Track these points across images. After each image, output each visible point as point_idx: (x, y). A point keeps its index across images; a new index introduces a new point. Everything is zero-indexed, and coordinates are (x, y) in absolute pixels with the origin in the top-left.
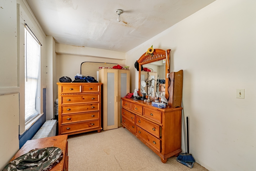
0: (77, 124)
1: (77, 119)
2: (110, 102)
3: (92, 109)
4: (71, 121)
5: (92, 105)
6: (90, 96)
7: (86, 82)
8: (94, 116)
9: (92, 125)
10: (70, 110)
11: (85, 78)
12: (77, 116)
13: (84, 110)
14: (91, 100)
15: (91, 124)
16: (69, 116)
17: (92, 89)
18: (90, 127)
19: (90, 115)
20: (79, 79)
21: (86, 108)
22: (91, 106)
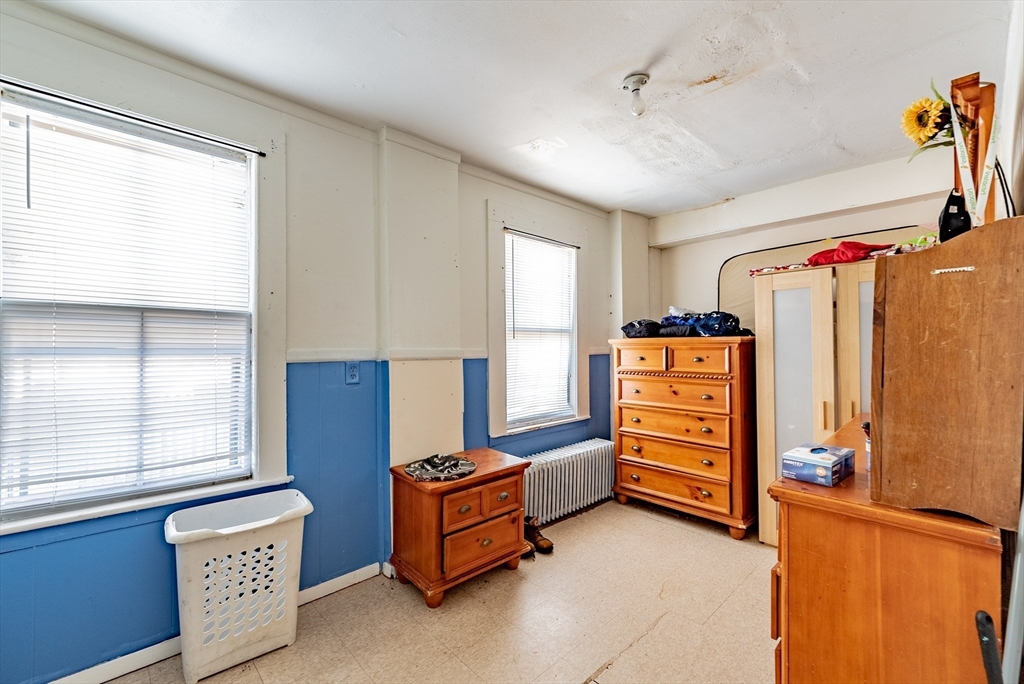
0: (657, 471)
1: (656, 457)
2: (791, 427)
3: (700, 434)
4: (642, 458)
5: (701, 419)
6: (694, 387)
7: (694, 333)
8: (711, 464)
9: (705, 496)
10: (638, 421)
11: (690, 321)
12: (656, 447)
13: (676, 431)
14: (699, 401)
15: (699, 489)
16: (637, 439)
17: (700, 360)
18: (697, 498)
19: (698, 455)
20: (674, 324)
21: (684, 428)
22: (700, 423)
